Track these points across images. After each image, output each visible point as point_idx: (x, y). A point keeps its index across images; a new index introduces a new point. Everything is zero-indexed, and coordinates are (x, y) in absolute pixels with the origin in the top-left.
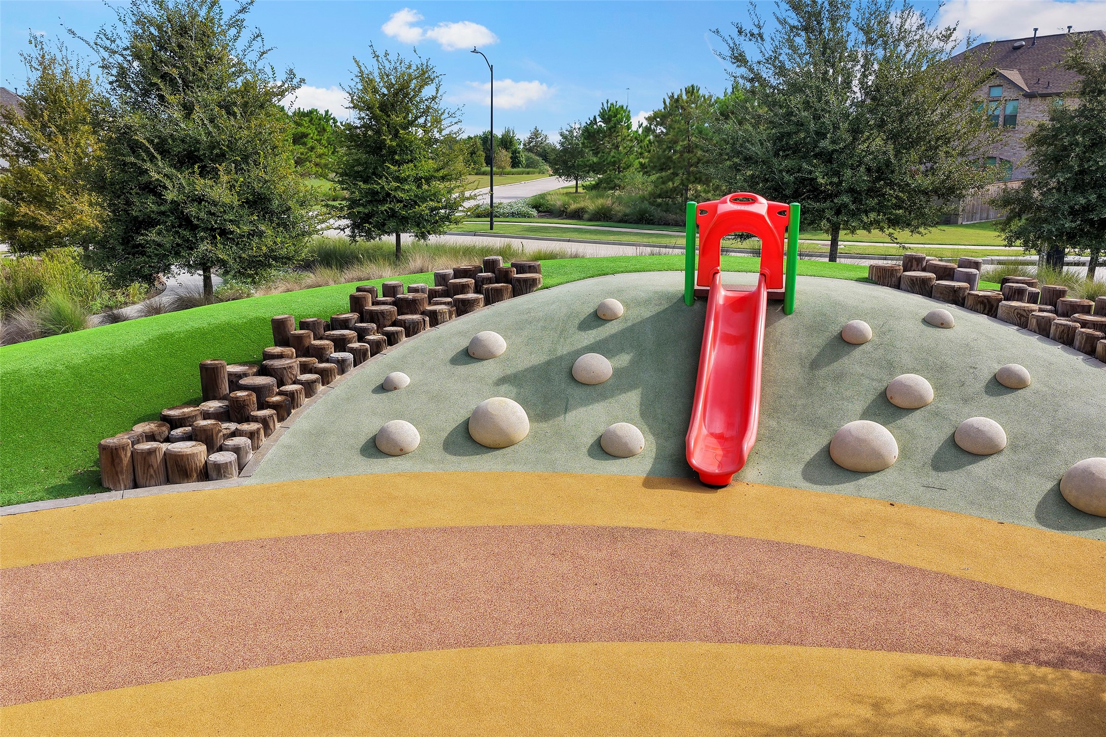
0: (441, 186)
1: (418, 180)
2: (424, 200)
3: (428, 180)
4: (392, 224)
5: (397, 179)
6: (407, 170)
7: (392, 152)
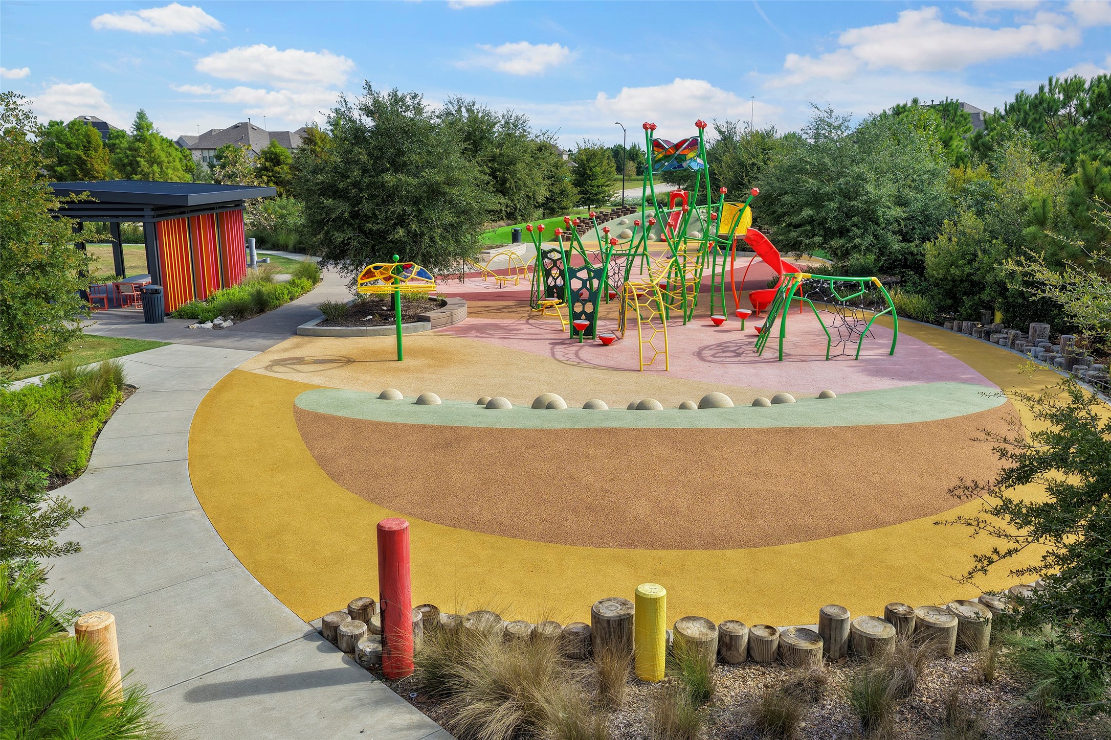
0: (606, 189)
1: (598, 187)
2: (600, 193)
3: (602, 186)
4: (588, 202)
5: (591, 186)
6: (595, 183)
7: (589, 176)
